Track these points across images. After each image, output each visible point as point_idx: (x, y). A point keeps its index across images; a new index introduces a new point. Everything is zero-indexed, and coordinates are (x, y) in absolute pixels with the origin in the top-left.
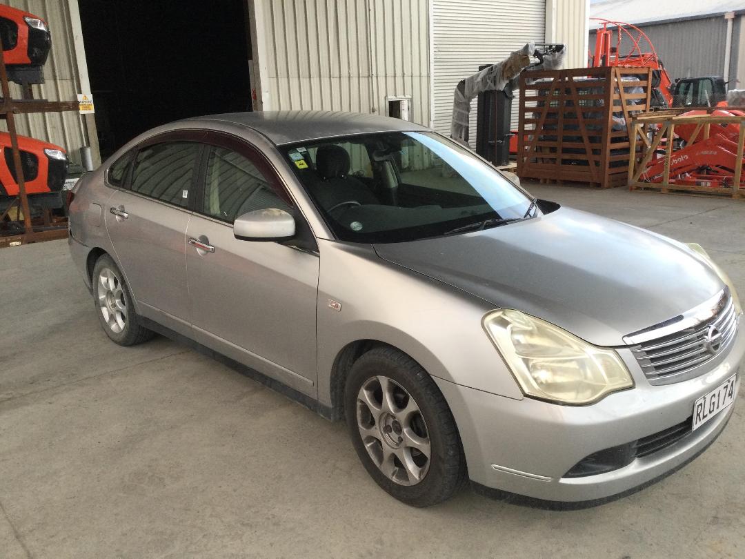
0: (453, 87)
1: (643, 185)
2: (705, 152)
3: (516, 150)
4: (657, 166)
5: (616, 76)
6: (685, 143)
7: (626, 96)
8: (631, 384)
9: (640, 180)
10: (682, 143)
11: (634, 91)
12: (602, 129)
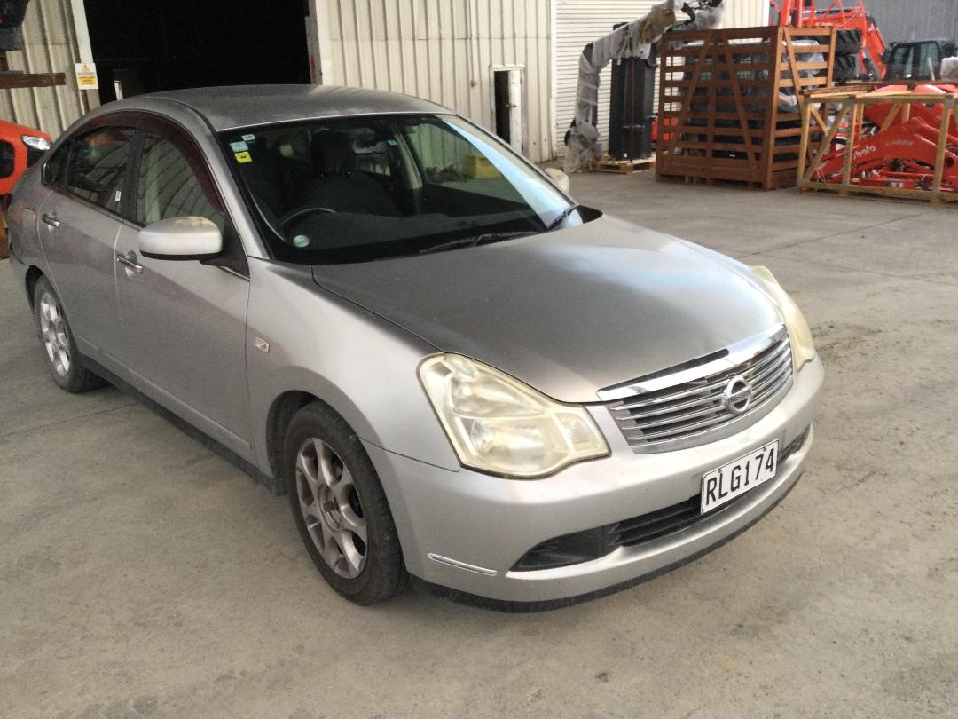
0: (577, 53)
1: (816, 185)
2: (898, 142)
3: (656, 138)
4: (834, 160)
5: (784, 38)
6: (878, 129)
7: (799, 66)
8: (605, 451)
9: (813, 179)
10: (873, 129)
11: (811, 60)
12: (763, 110)
